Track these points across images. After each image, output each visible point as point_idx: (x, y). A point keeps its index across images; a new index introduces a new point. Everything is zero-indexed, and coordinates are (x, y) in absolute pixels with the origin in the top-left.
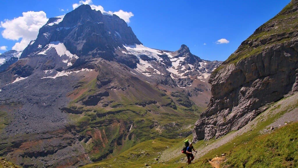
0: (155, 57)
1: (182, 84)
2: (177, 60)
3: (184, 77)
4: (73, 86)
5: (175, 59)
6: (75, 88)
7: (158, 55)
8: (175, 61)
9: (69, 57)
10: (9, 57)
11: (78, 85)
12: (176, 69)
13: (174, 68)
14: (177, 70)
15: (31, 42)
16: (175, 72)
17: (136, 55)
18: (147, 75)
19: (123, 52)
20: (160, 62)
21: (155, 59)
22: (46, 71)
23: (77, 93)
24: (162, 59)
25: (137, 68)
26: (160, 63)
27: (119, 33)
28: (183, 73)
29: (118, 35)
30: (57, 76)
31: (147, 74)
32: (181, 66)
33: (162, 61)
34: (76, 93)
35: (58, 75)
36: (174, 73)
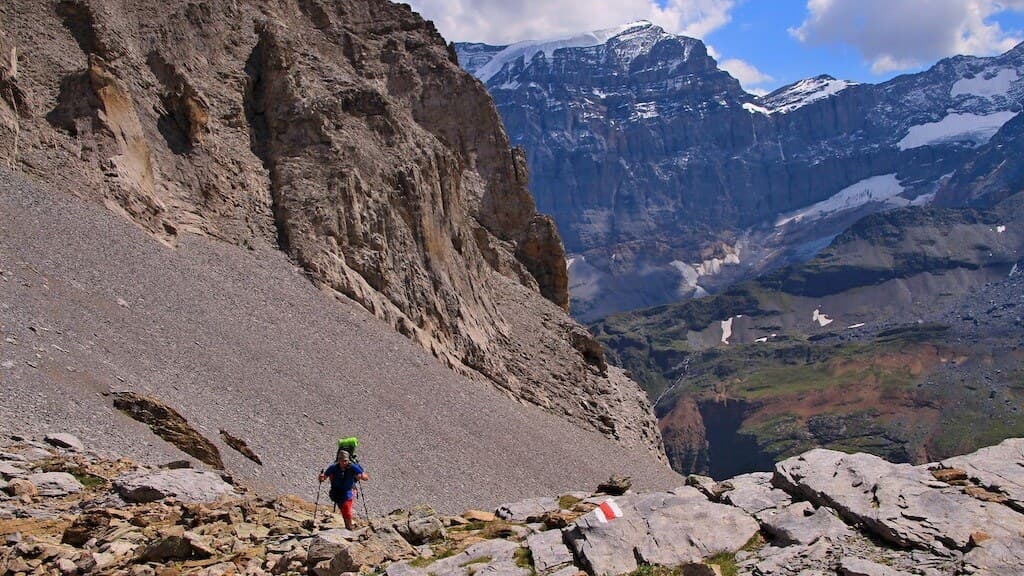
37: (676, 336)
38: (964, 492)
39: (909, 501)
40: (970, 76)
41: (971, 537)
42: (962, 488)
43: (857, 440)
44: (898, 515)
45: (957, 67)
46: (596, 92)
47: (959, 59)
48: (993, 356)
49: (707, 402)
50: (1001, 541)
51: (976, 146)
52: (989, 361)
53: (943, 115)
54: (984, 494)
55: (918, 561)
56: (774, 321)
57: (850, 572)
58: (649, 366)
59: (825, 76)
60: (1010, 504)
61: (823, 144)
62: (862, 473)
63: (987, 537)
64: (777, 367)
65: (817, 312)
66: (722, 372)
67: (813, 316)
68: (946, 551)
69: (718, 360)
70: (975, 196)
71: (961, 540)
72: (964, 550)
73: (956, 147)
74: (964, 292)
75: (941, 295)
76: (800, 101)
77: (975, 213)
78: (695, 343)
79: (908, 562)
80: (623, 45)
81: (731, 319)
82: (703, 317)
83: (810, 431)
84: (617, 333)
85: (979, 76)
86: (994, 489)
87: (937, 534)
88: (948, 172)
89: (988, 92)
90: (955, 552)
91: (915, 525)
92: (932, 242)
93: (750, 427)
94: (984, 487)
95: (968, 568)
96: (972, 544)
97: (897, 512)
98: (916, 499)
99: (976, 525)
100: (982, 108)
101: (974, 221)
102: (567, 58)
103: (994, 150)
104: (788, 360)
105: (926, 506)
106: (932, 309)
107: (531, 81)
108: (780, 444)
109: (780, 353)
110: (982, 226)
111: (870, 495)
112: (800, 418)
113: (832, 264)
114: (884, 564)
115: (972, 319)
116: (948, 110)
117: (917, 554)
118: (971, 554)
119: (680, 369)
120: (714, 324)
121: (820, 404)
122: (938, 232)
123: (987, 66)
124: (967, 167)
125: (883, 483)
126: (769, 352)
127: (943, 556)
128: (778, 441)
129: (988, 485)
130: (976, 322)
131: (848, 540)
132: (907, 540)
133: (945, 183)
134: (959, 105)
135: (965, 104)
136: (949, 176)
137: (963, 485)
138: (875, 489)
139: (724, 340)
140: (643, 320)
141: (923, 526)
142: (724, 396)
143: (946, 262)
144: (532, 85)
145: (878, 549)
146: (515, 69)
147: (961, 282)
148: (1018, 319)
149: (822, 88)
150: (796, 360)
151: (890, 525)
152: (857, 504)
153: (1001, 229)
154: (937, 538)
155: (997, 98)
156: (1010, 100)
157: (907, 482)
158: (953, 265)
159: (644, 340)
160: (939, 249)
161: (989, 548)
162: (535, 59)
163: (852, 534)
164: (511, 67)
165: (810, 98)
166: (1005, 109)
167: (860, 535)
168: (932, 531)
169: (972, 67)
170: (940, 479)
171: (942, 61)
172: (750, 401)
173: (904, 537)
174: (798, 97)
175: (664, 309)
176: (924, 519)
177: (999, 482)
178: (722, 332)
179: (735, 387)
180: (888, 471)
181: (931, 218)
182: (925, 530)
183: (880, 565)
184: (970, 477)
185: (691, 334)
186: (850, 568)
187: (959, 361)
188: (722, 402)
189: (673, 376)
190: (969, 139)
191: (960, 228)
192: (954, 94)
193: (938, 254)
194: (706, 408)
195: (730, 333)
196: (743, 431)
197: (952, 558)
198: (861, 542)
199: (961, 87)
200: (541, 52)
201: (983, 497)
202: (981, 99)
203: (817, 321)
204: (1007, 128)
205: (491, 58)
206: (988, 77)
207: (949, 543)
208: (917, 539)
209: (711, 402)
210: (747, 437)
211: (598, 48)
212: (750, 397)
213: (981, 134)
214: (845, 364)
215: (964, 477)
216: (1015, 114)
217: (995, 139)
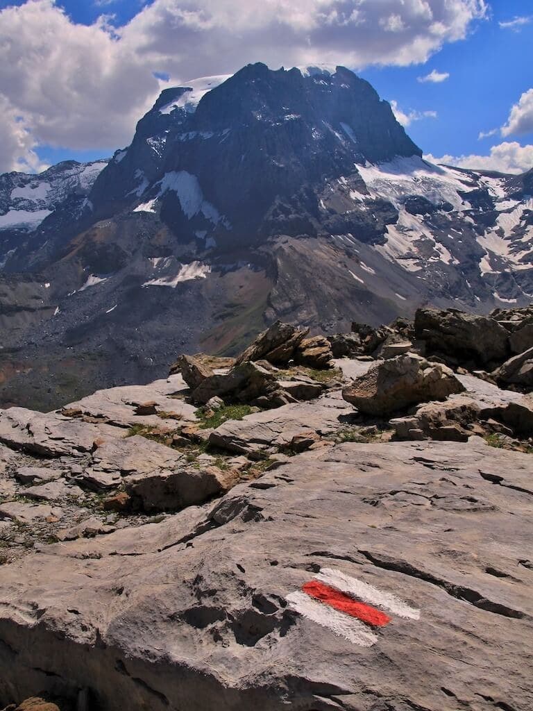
0: (449, 200)
1: (509, 290)
2: (515, 207)
3: (523, 267)
4: (214, 314)
5: (512, 203)
6: (217, 318)
7: (460, 193)
8: (509, 211)
9: (208, 220)
10: (61, 180)
11: (225, 312)
12: (507, 239)
13: (500, 233)
14: (509, 242)
15: (117, 153)
16: (501, 248)
17: (392, 199)
18: (411, 266)
19: (355, 195)
20: (461, 215)
21: (448, 207)
22: (156, 261)
23: (222, 336)
24: (468, 206)
25: (385, 245)
26: (462, 220)
27: (352, 127)
28: (525, 253)
29: (348, 133)
30: (180, 278)
31: (411, 262)
32: (526, 226)
33: (466, 213)
34: (218, 336)
35: (184, 274)
36: (498, 253)
38: (83, 420)
39: (52, 430)
40: (22, 186)
41: (94, 443)
42: (81, 418)
44: (47, 438)
45: (14, 179)
47: (14, 174)
48: (48, 365)
50: (112, 442)
51: (29, 232)
52: (46, 370)
53: (7, 211)
54: (95, 420)
55: (65, 463)
57: (25, 476)
60: (110, 423)
62: (17, 419)
63: (103, 442)
68: (80, 454)
70: (30, 264)
71: (88, 446)
72: (91, 452)
73: (16, 232)
74: (27, 326)
75: (14, 329)
77: (31, 276)
79: (59, 464)
85: (28, 186)
86: (100, 416)
87: (73, 445)
88: (13, 249)
89: (34, 197)
90: (86, 453)
91: (59, 442)
92: (5, 295)
94: (93, 416)
95: (97, 460)
96: (95, 447)
97: (46, 437)
98: (56, 428)
99: (95, 437)
100: (31, 207)
101: (30, 280)
103: (40, 234)
105: (63, 430)
106: (8, 338)
110: (36, 283)
111: (26, 431)
114: (45, 468)
115: (33, 343)
116: (10, 208)
117: (63, 459)
118: (96, 452)
122: (9, 288)
123: (33, 179)
124: (24, 245)
125: (33, 422)
127: (79, 457)
129: (96, 415)
130: (36, 345)
131: (17, 459)
132: (56, 452)
133: (11, 256)
134: (17, 204)
135: (21, 204)
136: (13, 251)
137: (81, 417)
138: (28, 426)
141: (64, 442)
143: (15, 307)
145: (38, 461)
147: (25, 320)
148: (61, 342)
151: (44, 445)
152: (18, 437)
153: (47, 285)
154: (74, 448)
155: (40, 201)
156: (48, 203)
157: (48, 419)
158: (19, 309)
160: (10, 300)
161: (106, 446)
163: (19, 455)
166: (45, 208)
167: (24, 455)
168: (70, 444)
169: (24, 180)
170: (67, 415)
171: (3, 175)
173: (53, 450)
176: (63, 438)
177: (102, 412)
180: (33, 415)
181: (3, 279)
182: (65, 444)
183: (42, 469)
184: (83, 412)
186: (23, 474)
187: (28, 371)
190: (24, 227)
191: (22, 285)
192: (13, 197)
193: (10, 303)
197: (85, 458)
198: (25, 459)
199: (17, 193)
201: (95, 421)
202: (30, 201)
204: (47, 220)
206: (34, 187)
207: (81, 449)
208: (62, 450)
213: (31, 224)
215: (80, 412)
216: (51, 212)
217: (40, 227)
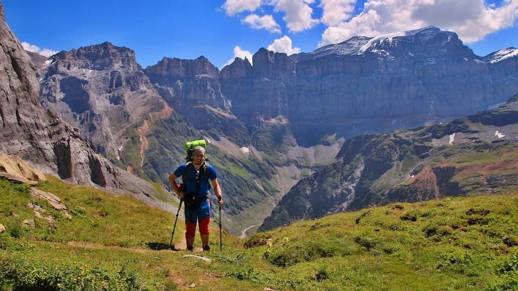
37: (427, 140)
43: (511, 186)
46: (410, 54)
49: (437, 168)
56: (475, 135)
58: (412, 152)
59: (512, 48)
61: (510, 76)
64: (473, 152)
65: (497, 132)
66: (447, 155)
67: (495, 133)
69: (445, 150)
76: (500, 58)
78: (435, 143)
80: (423, 35)
81: (454, 134)
82: (440, 132)
83: (487, 181)
84: (399, 137)
93: (457, 178)
102: (398, 40)
104: (480, 150)
107: (382, 49)
108: (470, 187)
109: (476, 148)
112: (482, 175)
113: (506, 110)
119: (427, 154)
120: (446, 136)
121: (493, 169)
126: (470, 147)
128: (469, 185)
139: (450, 143)
140: (412, 132)
142: (445, 165)
144: (383, 50)
146: (376, 45)
149: (510, 53)
150: (483, 150)
159: (411, 141)
162: (385, 41)
164: (375, 44)
165: (505, 57)
172: (457, 167)
174: (499, 57)
175: (422, 128)
178: (449, 139)
179: (452, 161)
185: (434, 140)
188: (444, 168)
189: (423, 157)
194: (437, 171)
195: (453, 140)
196: (452, 181)
200: (387, 38)
203: (497, 136)
205: (367, 42)
209: (439, 168)
210: (454, 183)
211: (411, 36)
212: (458, 166)
214: (508, 151)
